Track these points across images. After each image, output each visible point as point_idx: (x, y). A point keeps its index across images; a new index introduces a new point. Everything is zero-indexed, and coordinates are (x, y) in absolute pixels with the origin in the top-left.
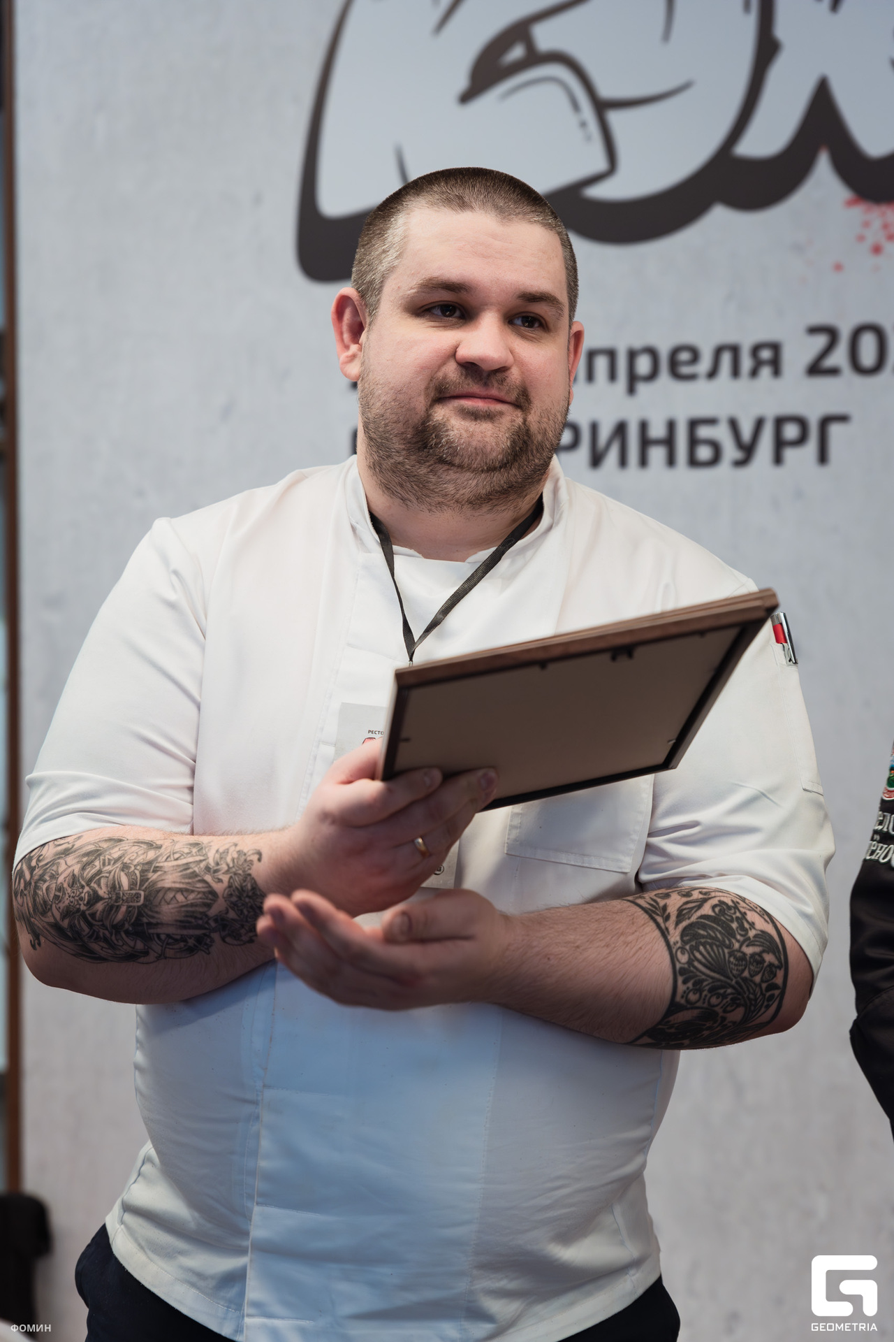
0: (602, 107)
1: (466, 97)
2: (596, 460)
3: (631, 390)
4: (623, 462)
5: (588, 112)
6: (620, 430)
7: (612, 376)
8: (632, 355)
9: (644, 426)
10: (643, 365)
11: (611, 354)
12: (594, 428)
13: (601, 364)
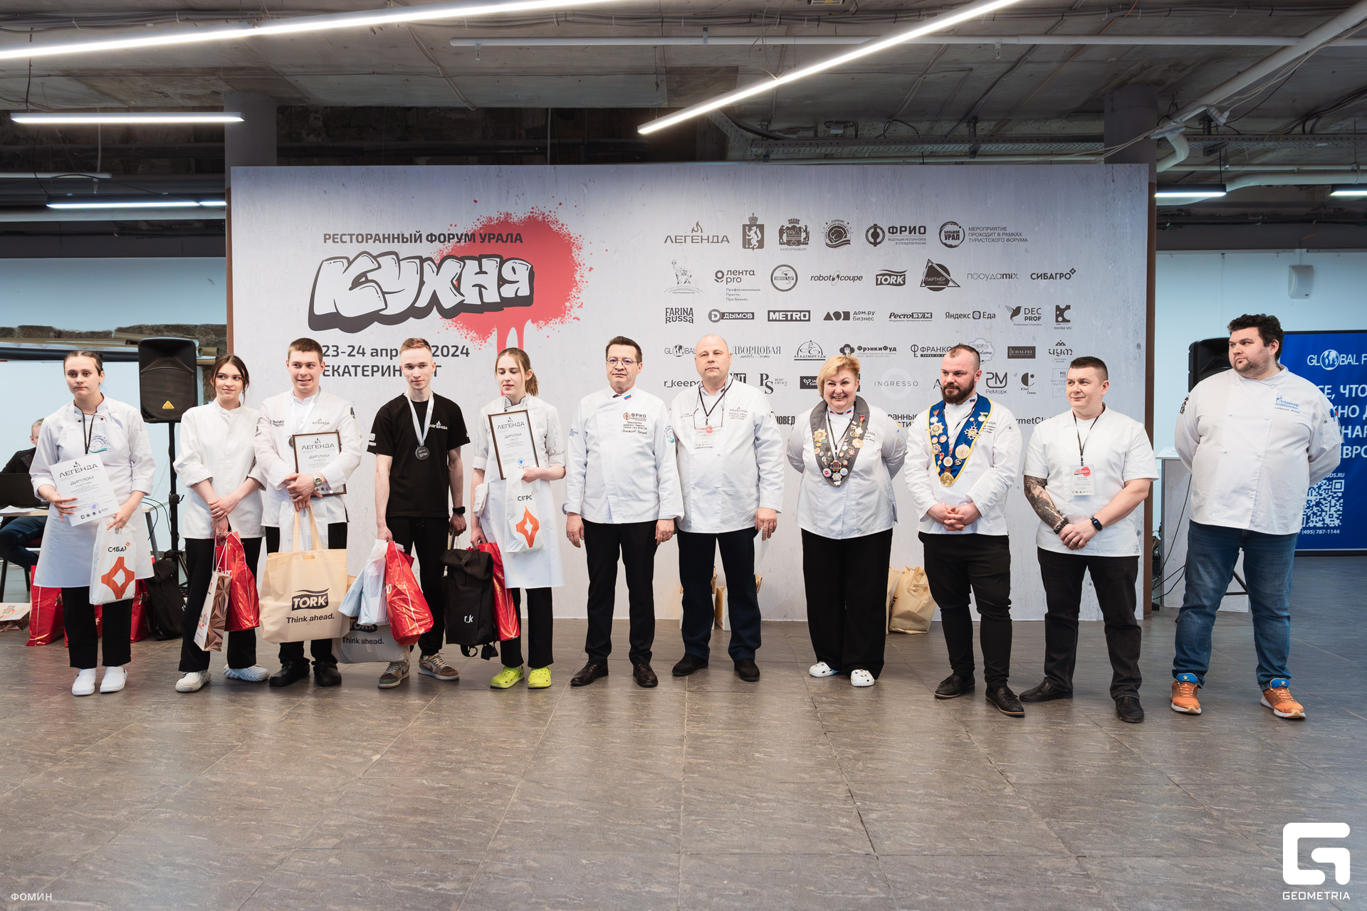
0: (384, 293)
1: (350, 289)
2: (383, 375)
3: (391, 359)
4: (389, 375)
5: (380, 294)
6: (389, 367)
7: (387, 356)
8: (391, 350)
9: (394, 367)
10: (394, 353)
11: (387, 350)
12: (382, 366)
13: (384, 352)
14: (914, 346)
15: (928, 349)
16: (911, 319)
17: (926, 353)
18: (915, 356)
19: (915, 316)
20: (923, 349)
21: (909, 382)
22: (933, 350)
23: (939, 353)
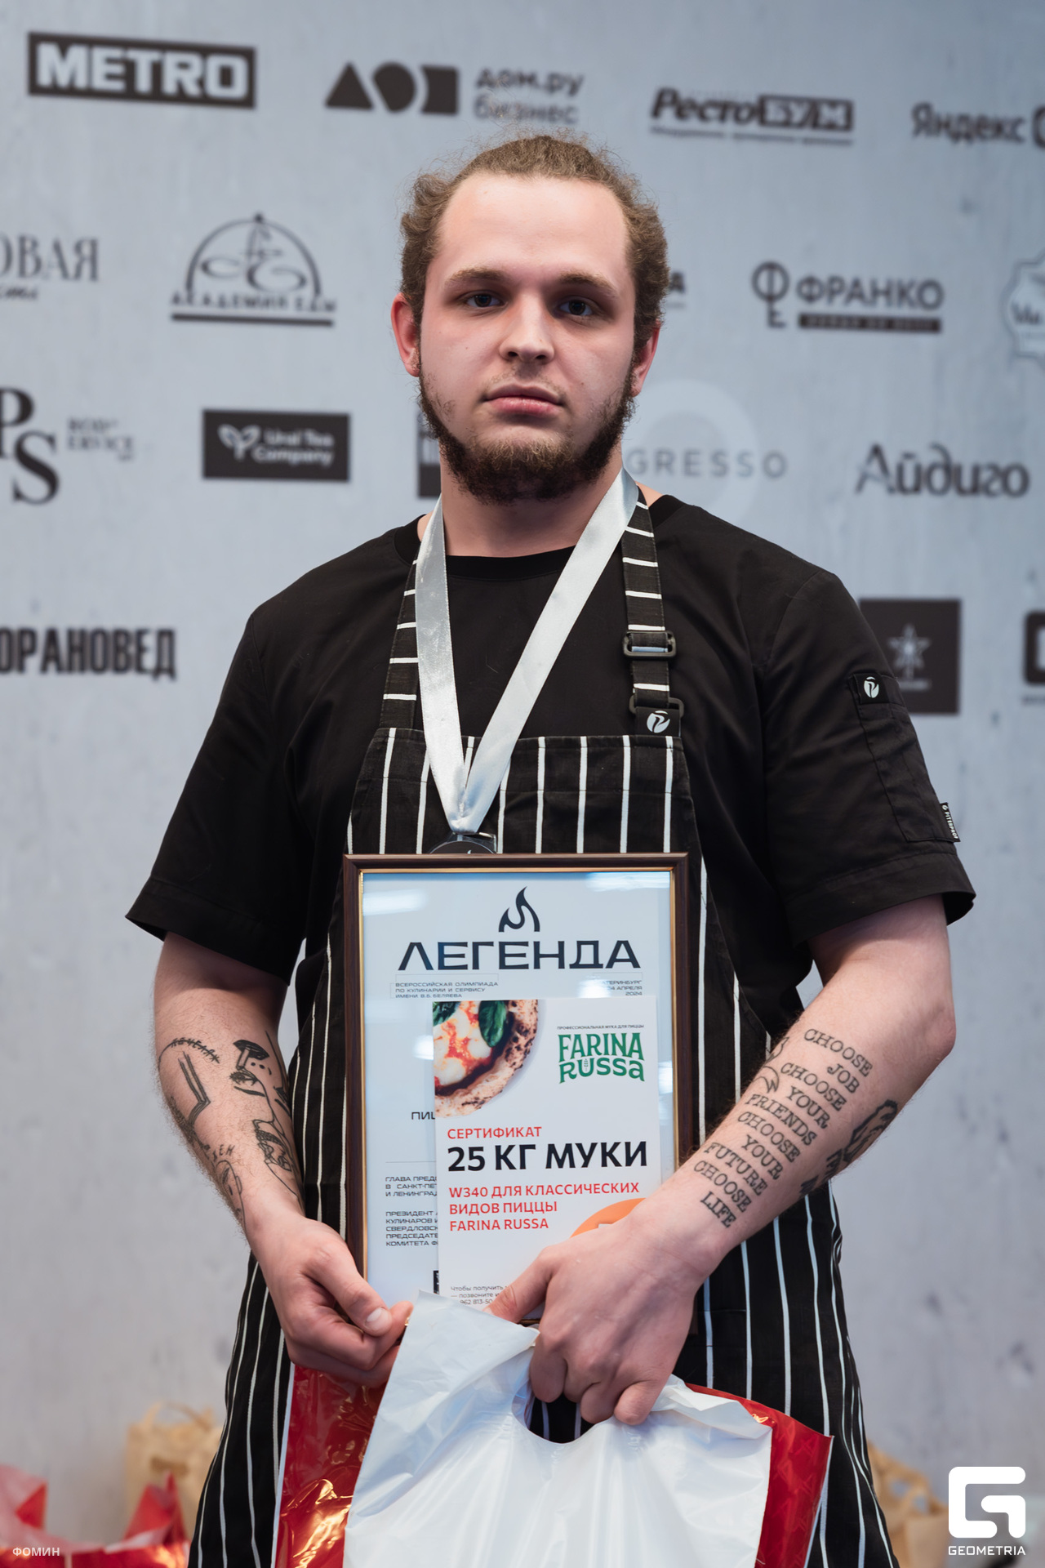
14: (771, 267)
15: (834, 287)
16: (753, 127)
17: (820, 307)
18: (773, 321)
19: (774, 113)
20: (810, 288)
21: (742, 457)
22: (856, 292)
23: (881, 309)
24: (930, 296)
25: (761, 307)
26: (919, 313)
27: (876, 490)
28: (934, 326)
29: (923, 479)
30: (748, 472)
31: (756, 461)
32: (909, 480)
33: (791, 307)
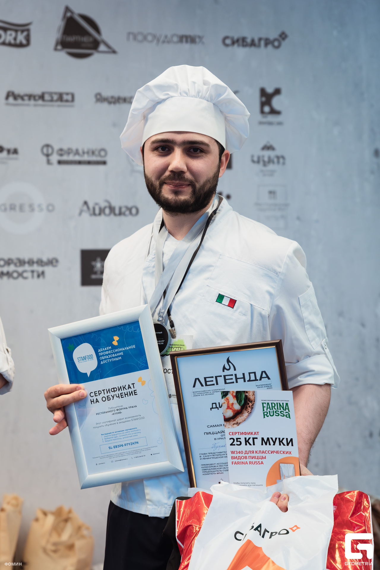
14: (48, 146)
15: (69, 151)
16: (40, 102)
17: (65, 158)
18: (49, 162)
19: (47, 97)
20: (61, 152)
21: (39, 206)
22: (77, 153)
23: (86, 158)
24: (103, 153)
25: (44, 159)
26: (99, 159)
27: (86, 215)
28: (104, 163)
29: (102, 211)
30: (41, 210)
31: (44, 207)
32: (97, 211)
33: (55, 158)
